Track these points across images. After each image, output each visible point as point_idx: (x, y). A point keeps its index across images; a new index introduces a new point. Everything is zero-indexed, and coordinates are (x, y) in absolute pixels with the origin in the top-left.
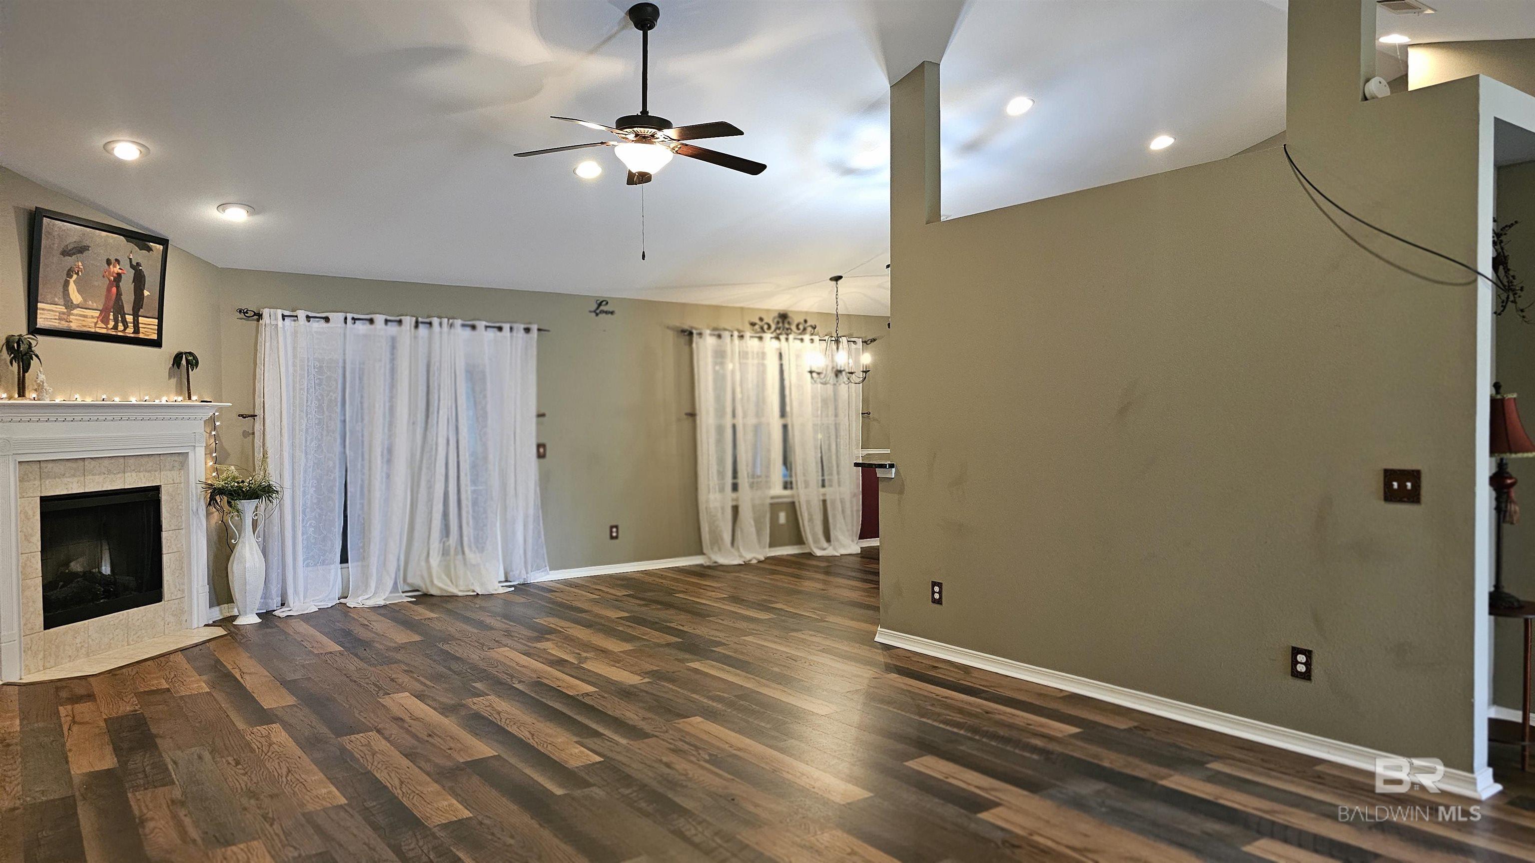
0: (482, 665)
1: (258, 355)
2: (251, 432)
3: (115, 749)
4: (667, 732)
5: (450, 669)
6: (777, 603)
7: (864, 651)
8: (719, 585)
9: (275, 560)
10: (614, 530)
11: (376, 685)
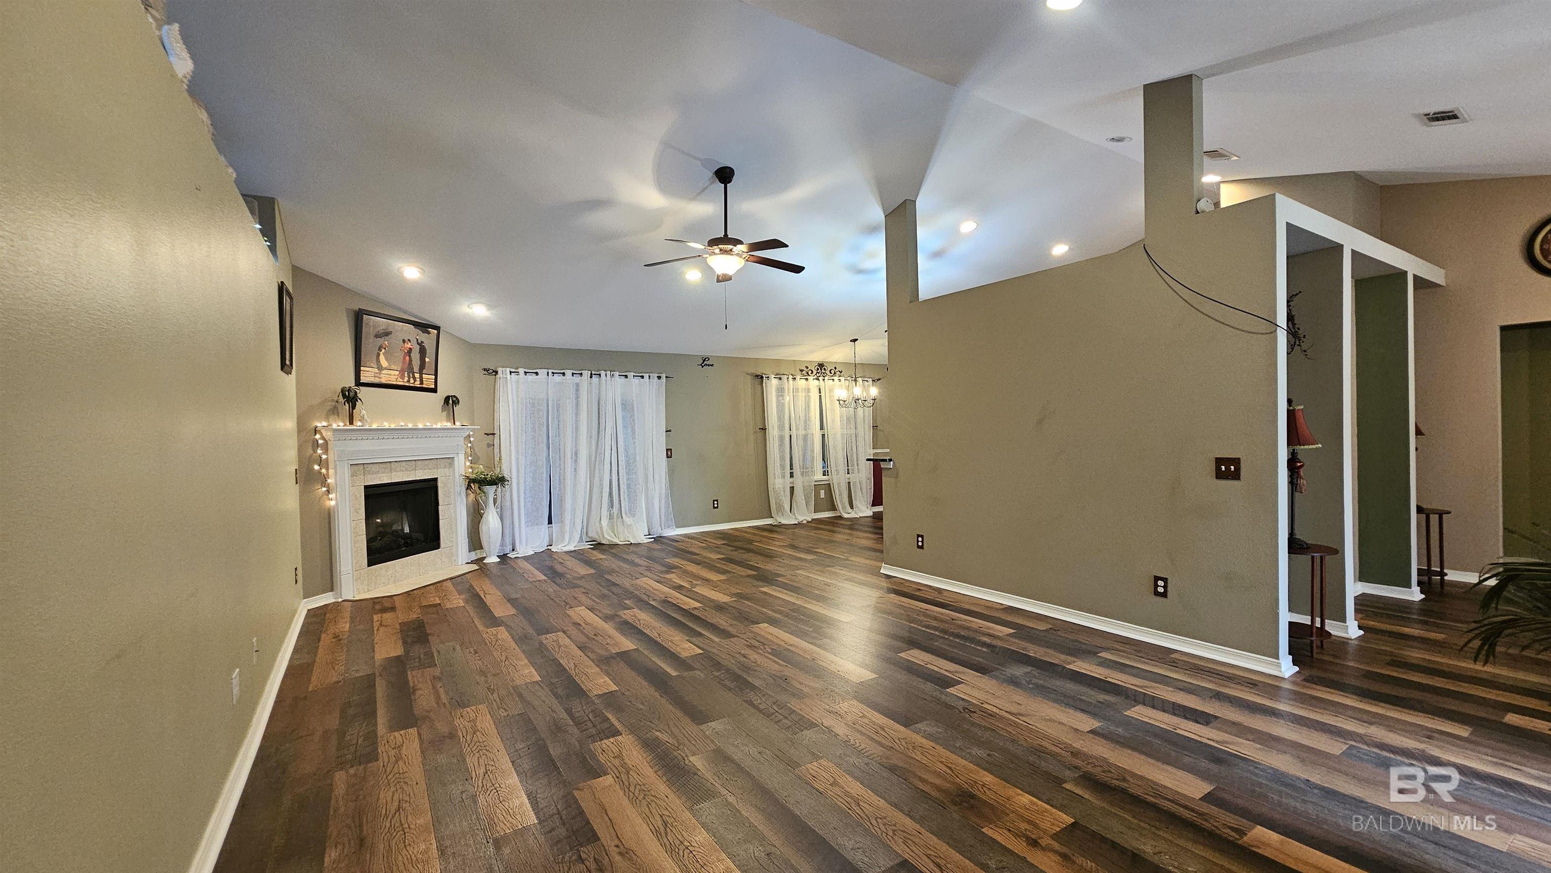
0: (631, 589)
1: (496, 396)
2: (492, 444)
3: (403, 643)
4: (745, 633)
5: (610, 591)
6: (818, 548)
7: (873, 580)
8: (782, 537)
9: (507, 522)
10: (716, 502)
11: (565, 601)
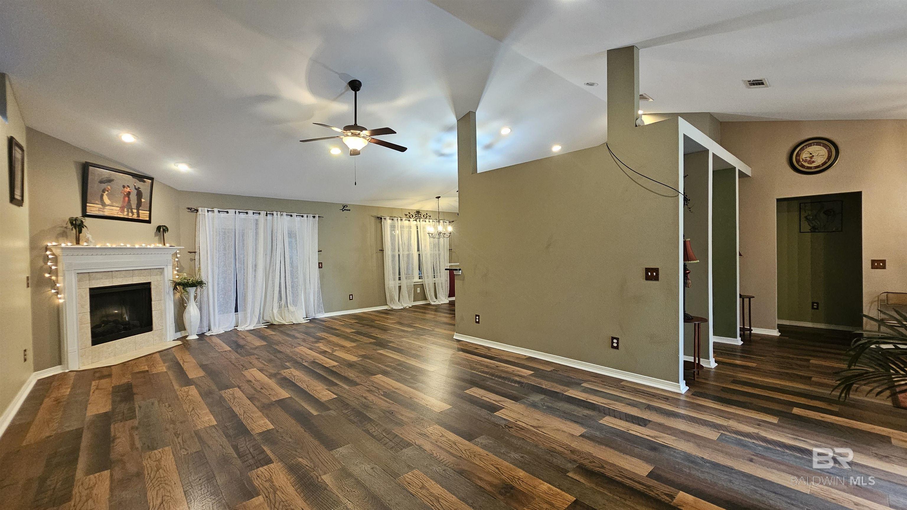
0: (291, 355)
1: (197, 227)
2: (194, 259)
3: (112, 401)
4: (366, 382)
5: (276, 357)
6: (416, 324)
7: (449, 343)
8: (393, 317)
9: (205, 311)
10: (351, 296)
11: (242, 365)
